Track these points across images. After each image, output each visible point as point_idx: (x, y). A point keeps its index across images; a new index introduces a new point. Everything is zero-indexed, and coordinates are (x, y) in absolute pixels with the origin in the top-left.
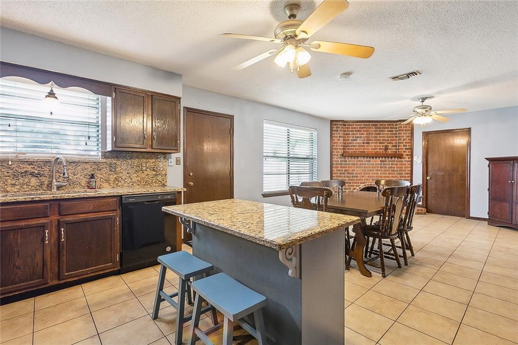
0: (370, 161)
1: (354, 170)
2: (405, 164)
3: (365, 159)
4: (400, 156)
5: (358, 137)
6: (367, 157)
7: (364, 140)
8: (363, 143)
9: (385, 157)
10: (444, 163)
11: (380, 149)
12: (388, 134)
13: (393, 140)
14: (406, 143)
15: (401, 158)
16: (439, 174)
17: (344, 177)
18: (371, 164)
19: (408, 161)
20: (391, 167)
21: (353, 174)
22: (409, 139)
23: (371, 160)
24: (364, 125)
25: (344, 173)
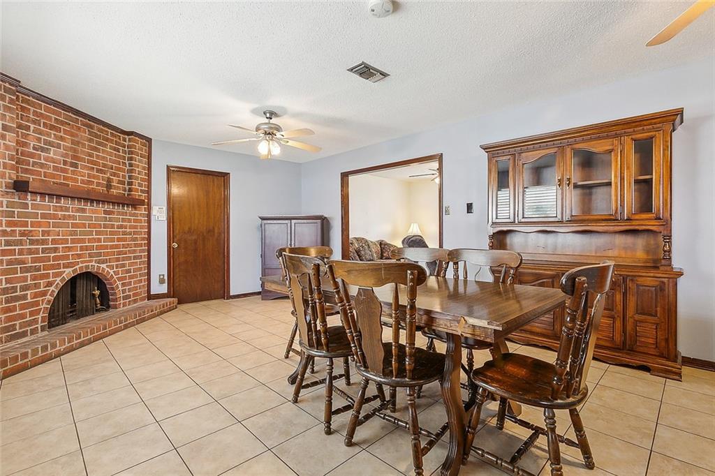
0: (83, 210)
2: (141, 221)
3: (76, 205)
4: (135, 203)
5: (51, 144)
7: (66, 155)
8: (65, 163)
9: (113, 204)
10: (196, 222)
12: (111, 154)
13: (119, 170)
14: (141, 179)
15: (135, 208)
18: (85, 218)
19: (143, 216)
22: (145, 174)
23: (88, 207)
25: (20, 243)
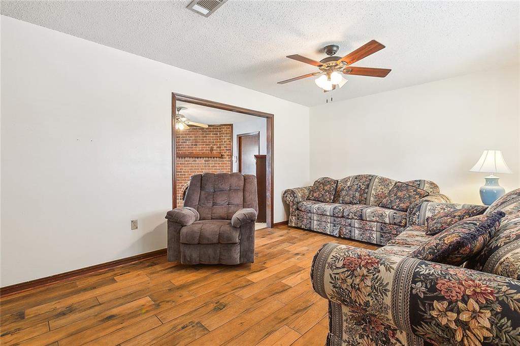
0: (196, 161)
2: (226, 164)
3: (192, 159)
5: (187, 140)
6: (193, 157)
8: (192, 145)
9: (208, 157)
11: (206, 150)
12: (213, 137)
13: (218, 142)
14: (227, 144)
15: (222, 158)
18: (196, 164)
19: (228, 161)
20: (214, 166)
21: (180, 172)
22: (229, 141)
24: (193, 129)
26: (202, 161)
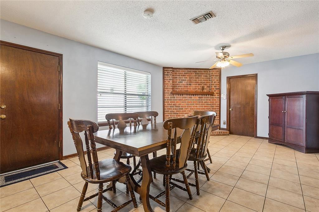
0: (191, 98)
1: (180, 104)
2: (216, 100)
3: (188, 96)
4: (212, 94)
5: (183, 80)
6: (189, 95)
7: (188, 82)
8: (187, 84)
9: (202, 95)
10: (241, 99)
11: (199, 89)
12: (204, 78)
13: (207, 83)
14: (216, 84)
15: (213, 95)
16: (237, 106)
17: (173, 109)
18: (192, 100)
19: (217, 98)
20: (206, 102)
21: (179, 107)
22: (218, 82)
23: (192, 96)
24: (187, 71)
25: (173, 107)
26: (197, 97)
